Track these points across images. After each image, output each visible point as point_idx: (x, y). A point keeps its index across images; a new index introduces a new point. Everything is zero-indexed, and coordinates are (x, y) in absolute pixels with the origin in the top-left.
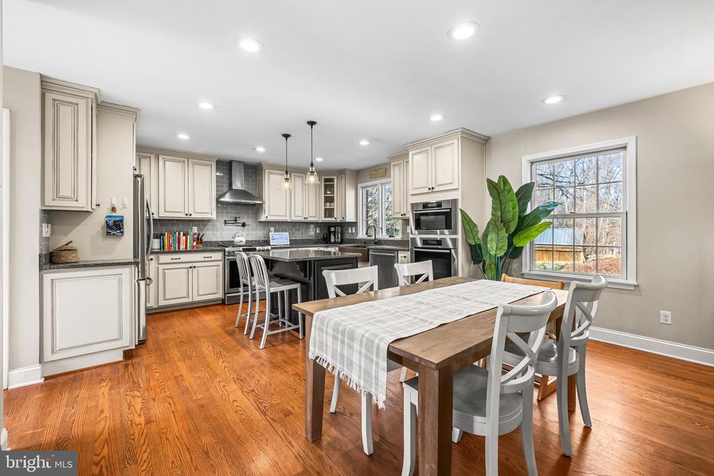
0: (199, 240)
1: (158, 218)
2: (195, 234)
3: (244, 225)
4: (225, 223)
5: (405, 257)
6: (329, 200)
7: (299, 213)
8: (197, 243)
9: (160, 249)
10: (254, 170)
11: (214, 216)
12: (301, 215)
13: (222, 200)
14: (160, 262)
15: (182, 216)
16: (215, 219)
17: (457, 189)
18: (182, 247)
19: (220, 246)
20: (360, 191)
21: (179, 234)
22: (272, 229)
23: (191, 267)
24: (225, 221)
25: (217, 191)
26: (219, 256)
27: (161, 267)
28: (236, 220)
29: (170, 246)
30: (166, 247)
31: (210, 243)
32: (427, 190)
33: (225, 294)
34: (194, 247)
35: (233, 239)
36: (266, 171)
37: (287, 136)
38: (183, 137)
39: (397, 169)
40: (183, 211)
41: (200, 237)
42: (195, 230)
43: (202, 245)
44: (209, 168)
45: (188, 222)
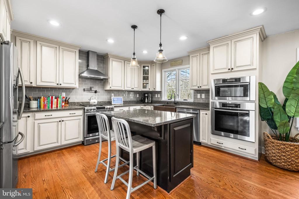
0: (66, 101)
1: (36, 86)
2: (63, 98)
3: (96, 92)
4: (84, 91)
5: (206, 114)
6: (146, 78)
7: (129, 85)
8: (65, 104)
9: (38, 108)
10: (103, 58)
11: (77, 85)
12: (130, 87)
13: (83, 75)
14: (36, 118)
15: (54, 85)
16: (78, 88)
17: (255, 69)
18: (54, 106)
19: (81, 105)
20: (163, 73)
21: (52, 98)
22: (113, 94)
23: (60, 121)
24: (84, 89)
25: (79, 70)
26: (81, 112)
27: (37, 122)
28: (91, 89)
29: (45, 106)
30: (42, 107)
31: (74, 104)
32: (227, 70)
33: (84, 138)
34: (63, 106)
35: (89, 101)
36: (111, 59)
37: (134, 27)
38: (55, 23)
39: (195, 59)
40: (55, 82)
41: (67, 100)
42: (64, 94)
43: (68, 105)
44: (74, 54)
45: (59, 89)
